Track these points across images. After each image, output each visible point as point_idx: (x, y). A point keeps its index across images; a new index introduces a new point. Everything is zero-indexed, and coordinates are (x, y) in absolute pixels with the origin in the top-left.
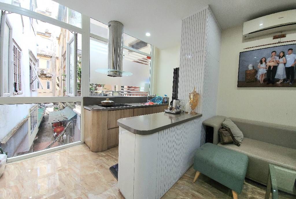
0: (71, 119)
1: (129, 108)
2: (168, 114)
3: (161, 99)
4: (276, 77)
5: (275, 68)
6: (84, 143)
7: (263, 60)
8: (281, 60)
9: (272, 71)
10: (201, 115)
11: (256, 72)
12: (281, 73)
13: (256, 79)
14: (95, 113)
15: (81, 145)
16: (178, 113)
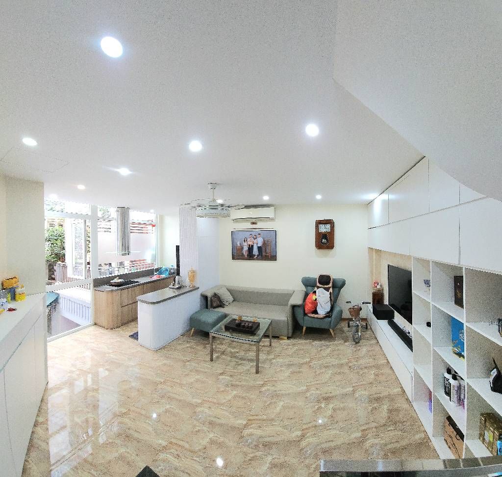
0: (51, 304)
1: (139, 285)
2: (171, 290)
3: (167, 270)
4: (254, 253)
5: (252, 246)
6: (95, 324)
7: (246, 239)
8: (255, 241)
9: (251, 248)
10: (199, 288)
11: (242, 248)
12: (255, 251)
13: (243, 254)
14: (110, 293)
15: (93, 327)
16: (179, 288)
